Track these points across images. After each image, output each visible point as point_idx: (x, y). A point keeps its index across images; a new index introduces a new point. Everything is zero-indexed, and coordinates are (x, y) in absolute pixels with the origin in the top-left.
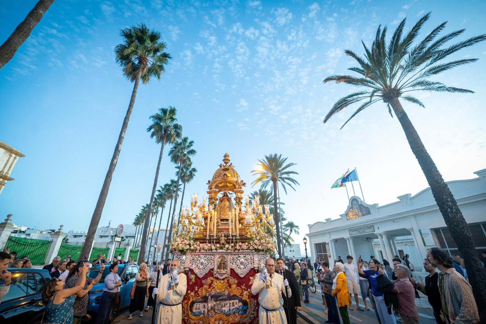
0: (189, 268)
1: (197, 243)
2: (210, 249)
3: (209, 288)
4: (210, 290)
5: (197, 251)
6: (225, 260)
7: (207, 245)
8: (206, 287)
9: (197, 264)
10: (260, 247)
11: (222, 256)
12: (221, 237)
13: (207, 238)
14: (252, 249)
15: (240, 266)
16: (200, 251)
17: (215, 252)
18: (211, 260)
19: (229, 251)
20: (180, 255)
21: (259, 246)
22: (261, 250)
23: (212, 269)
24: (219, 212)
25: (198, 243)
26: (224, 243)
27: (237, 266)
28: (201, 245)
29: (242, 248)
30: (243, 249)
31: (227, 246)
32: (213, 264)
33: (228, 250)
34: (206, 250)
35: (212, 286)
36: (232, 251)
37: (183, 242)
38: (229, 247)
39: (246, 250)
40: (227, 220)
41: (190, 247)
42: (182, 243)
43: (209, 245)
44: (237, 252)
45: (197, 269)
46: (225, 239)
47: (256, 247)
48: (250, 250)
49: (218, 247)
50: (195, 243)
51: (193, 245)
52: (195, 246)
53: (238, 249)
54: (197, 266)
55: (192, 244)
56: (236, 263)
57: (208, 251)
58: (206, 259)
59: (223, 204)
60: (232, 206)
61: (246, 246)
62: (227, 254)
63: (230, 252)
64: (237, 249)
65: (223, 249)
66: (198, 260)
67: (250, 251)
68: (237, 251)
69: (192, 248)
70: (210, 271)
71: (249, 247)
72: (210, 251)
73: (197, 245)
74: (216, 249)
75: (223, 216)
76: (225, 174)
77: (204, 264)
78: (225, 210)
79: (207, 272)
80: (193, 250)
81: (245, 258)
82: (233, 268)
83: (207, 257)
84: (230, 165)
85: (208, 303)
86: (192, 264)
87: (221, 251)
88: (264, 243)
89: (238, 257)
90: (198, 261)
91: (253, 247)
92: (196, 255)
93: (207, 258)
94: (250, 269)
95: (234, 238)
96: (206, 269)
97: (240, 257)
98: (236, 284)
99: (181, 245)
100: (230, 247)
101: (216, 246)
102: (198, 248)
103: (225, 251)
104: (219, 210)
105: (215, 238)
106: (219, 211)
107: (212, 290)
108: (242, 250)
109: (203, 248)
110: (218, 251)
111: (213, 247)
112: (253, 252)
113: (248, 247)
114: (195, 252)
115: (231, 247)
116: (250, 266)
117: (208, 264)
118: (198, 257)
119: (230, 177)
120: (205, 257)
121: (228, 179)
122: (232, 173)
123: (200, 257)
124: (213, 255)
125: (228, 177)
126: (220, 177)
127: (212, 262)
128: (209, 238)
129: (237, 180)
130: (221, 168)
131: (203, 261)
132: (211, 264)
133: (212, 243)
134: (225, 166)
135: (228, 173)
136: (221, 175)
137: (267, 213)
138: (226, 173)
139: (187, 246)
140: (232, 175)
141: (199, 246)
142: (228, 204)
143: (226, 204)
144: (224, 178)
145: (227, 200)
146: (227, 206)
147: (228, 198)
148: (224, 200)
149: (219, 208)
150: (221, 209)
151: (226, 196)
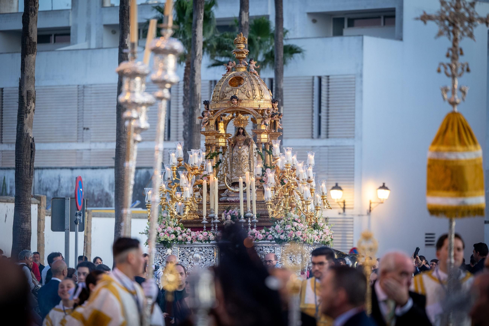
1: (187, 231)
5: (187, 243)
7: (202, 234)
9: (189, 261)
10: (283, 237)
12: (227, 219)
13: (203, 222)
14: (271, 239)
16: (191, 242)
18: (211, 255)
20: (163, 248)
21: (282, 234)
22: (284, 241)
24: (229, 167)
25: (189, 230)
28: (193, 234)
29: (256, 237)
30: (258, 239)
34: (201, 241)
37: (165, 230)
41: (177, 236)
42: (164, 232)
43: (205, 233)
45: (190, 267)
47: (276, 237)
50: (183, 231)
51: (181, 234)
52: (184, 235)
55: (179, 233)
57: (204, 243)
58: (202, 254)
59: (237, 152)
61: (263, 234)
66: (190, 255)
67: (269, 241)
69: (180, 237)
71: (267, 236)
72: (207, 242)
73: (187, 233)
74: (216, 240)
75: (236, 177)
76: (234, 97)
77: (200, 260)
78: (239, 164)
80: (182, 241)
81: (261, 252)
83: (204, 250)
86: (183, 261)
90: (191, 257)
91: (273, 236)
92: (187, 248)
93: (204, 253)
95: (249, 221)
99: (163, 234)
102: (189, 238)
104: (229, 163)
105: (217, 221)
106: (229, 165)
109: (197, 239)
112: (274, 243)
113: (265, 236)
114: (185, 244)
117: (206, 260)
118: (190, 251)
119: (246, 100)
120: (200, 250)
121: (240, 107)
122: (250, 89)
123: (193, 251)
124: (212, 248)
125: (241, 101)
126: (224, 100)
127: (212, 258)
128: (207, 222)
129: (259, 106)
130: (228, 78)
131: (197, 256)
132: (211, 260)
133: (213, 229)
134: (239, 68)
135: (240, 91)
136: (226, 96)
137: (303, 180)
138: (237, 93)
139: (172, 235)
140: (249, 94)
141: (190, 235)
142: (246, 152)
143: (243, 152)
144: (232, 105)
145: (244, 144)
146: (244, 156)
147: (246, 140)
148: (238, 144)
149: (228, 160)
150: (233, 162)
151: (241, 133)
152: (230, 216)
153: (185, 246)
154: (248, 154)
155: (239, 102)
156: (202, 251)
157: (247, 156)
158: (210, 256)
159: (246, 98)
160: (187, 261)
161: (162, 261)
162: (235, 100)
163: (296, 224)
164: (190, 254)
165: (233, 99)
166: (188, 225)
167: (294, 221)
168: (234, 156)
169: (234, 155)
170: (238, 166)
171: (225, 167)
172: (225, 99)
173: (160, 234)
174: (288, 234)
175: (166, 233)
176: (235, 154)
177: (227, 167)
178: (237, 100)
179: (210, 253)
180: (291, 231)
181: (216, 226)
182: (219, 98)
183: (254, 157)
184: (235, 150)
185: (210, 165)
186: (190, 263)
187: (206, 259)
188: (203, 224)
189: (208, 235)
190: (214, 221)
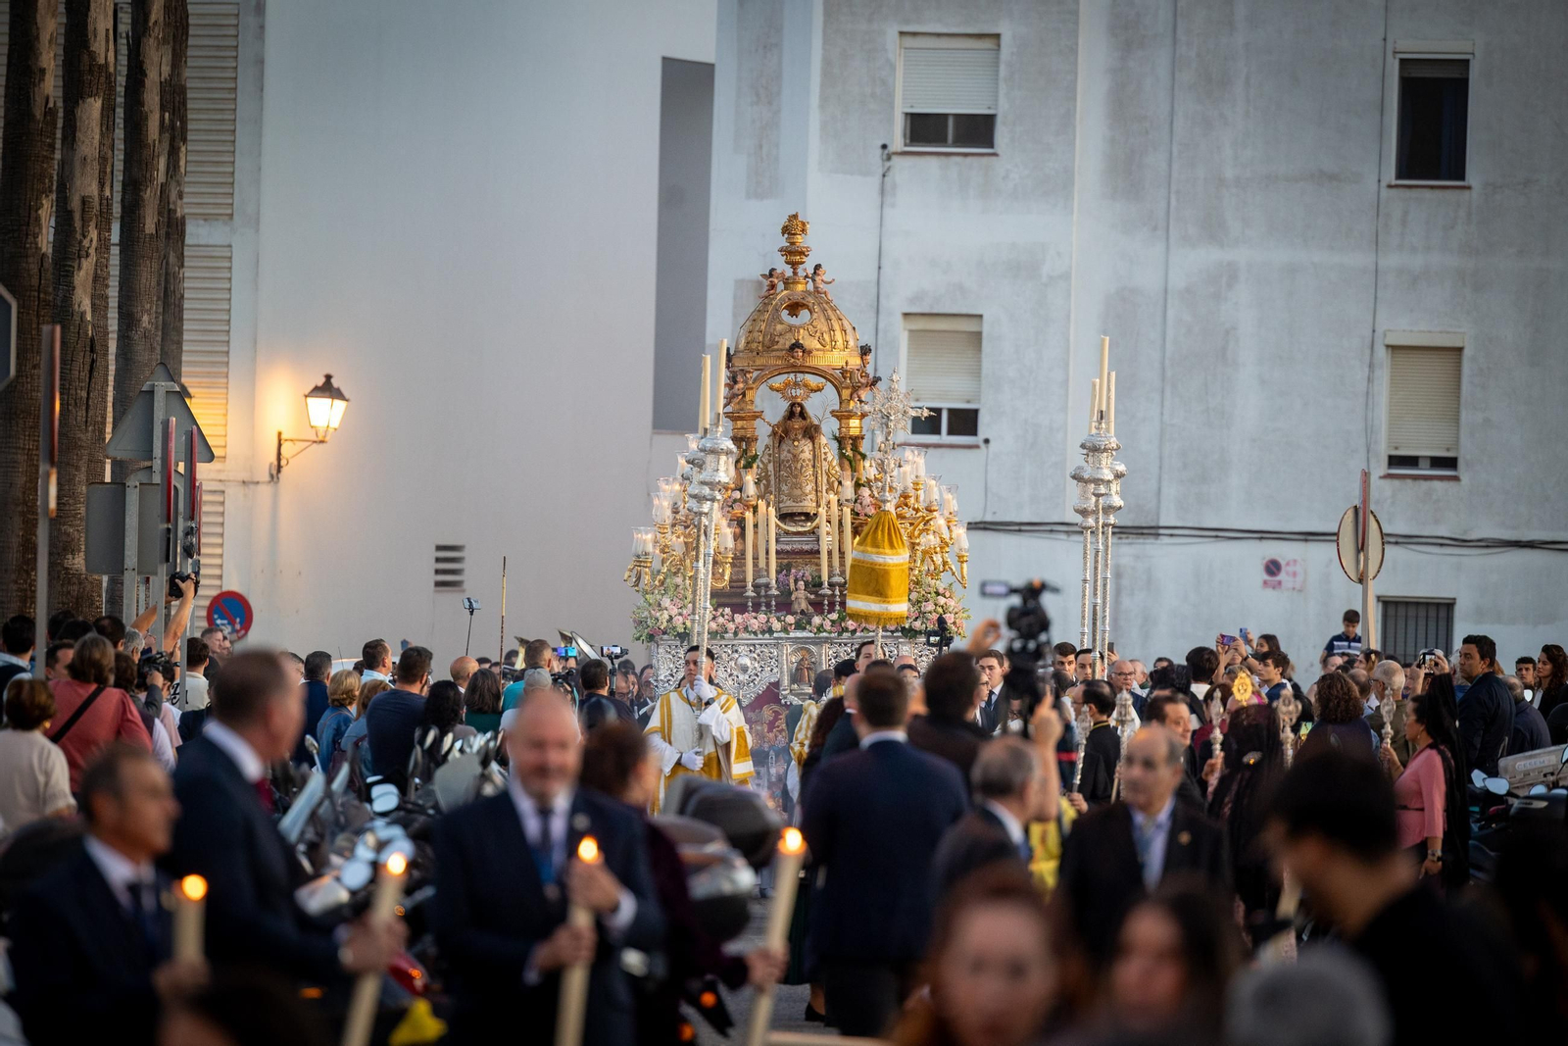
1: (724, 613)
2: (766, 629)
3: (770, 730)
4: (771, 735)
5: (727, 635)
6: (813, 660)
7: (756, 618)
8: (759, 728)
9: (729, 670)
10: (917, 625)
11: (802, 649)
12: (797, 590)
13: (747, 594)
14: (893, 628)
16: (736, 634)
17: (781, 638)
18: (771, 659)
19: (825, 634)
20: (676, 646)
21: (916, 620)
22: (920, 632)
23: (777, 684)
24: (773, 482)
25: (727, 610)
26: (808, 609)
28: (738, 618)
30: (867, 630)
31: (817, 620)
32: (775, 670)
33: (821, 632)
35: (778, 727)
36: (833, 635)
37: (685, 612)
38: (824, 622)
40: (809, 517)
42: (680, 614)
43: (762, 617)
44: (849, 638)
45: (731, 683)
46: (807, 598)
49: (791, 625)
50: (719, 613)
51: (714, 618)
52: (721, 620)
53: (851, 628)
57: (760, 636)
58: (755, 658)
59: (789, 451)
60: (825, 459)
62: (818, 642)
63: (827, 638)
64: (847, 628)
65: (804, 629)
66: (731, 660)
67: (889, 634)
68: (849, 634)
69: (713, 625)
70: (768, 687)
72: (767, 636)
74: (785, 630)
75: (789, 503)
76: (797, 345)
77: (750, 670)
78: (796, 477)
79: (760, 692)
83: (758, 651)
84: (810, 271)
85: (768, 768)
87: (799, 634)
88: (930, 612)
90: (732, 663)
92: (726, 646)
93: (759, 655)
95: (837, 592)
96: (756, 682)
99: (680, 618)
100: (827, 625)
101: (784, 621)
102: (731, 626)
103: (812, 635)
104: (772, 473)
105: (774, 591)
107: (776, 736)
108: (862, 631)
109: (746, 629)
110: (792, 635)
111: (776, 625)
112: (898, 637)
114: (722, 638)
115: (830, 624)
117: (762, 671)
118: (730, 652)
119: (818, 350)
120: (751, 651)
121: (808, 364)
122: (825, 329)
123: (737, 651)
124: (773, 645)
125: (810, 352)
126: (773, 351)
127: (775, 666)
128: (754, 594)
129: (847, 363)
130: (777, 304)
131: (746, 661)
132: (772, 669)
133: (764, 608)
134: (793, 283)
135: (806, 332)
136: (778, 342)
137: (951, 513)
138: (800, 337)
140: (824, 340)
141: (733, 621)
142: (807, 453)
143: (802, 452)
144: (793, 360)
145: (804, 437)
146: (804, 461)
147: (807, 428)
148: (793, 436)
149: (770, 467)
150: (782, 473)
151: (797, 415)
152: (802, 583)
153: (723, 642)
154: (811, 457)
155: (806, 355)
156: (755, 652)
157: (809, 460)
158: (770, 663)
159: (819, 346)
160: (725, 671)
161: (675, 671)
162: (799, 350)
163: (942, 600)
164: (730, 657)
165: (796, 350)
166: (727, 601)
167: (937, 594)
168: (783, 461)
169: (782, 457)
170: (794, 480)
171: (764, 482)
172: (776, 347)
174: (927, 619)
175: (686, 617)
176: (785, 455)
177: (769, 481)
178: (803, 352)
179: (771, 655)
180: (934, 614)
181: (774, 603)
182: (763, 347)
183: (824, 462)
184: (784, 447)
185: (750, 479)
186: (731, 675)
187: (763, 667)
188: (748, 597)
189: (768, 621)
190: (770, 593)
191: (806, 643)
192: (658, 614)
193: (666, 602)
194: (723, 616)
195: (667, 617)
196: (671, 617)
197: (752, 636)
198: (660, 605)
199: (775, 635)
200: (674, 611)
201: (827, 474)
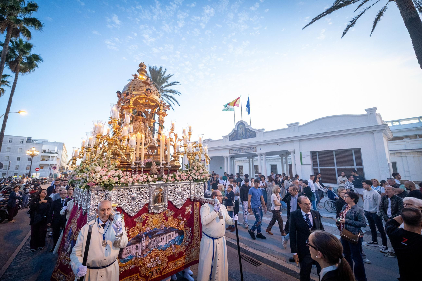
0: (117, 207)
1: (127, 174)
2: (146, 181)
3: (143, 225)
4: (144, 227)
5: (129, 184)
7: (142, 176)
8: (138, 225)
11: (159, 188)
14: (191, 179)
15: (177, 197)
16: (133, 183)
17: (152, 185)
18: (146, 193)
23: (147, 204)
26: (157, 173)
27: (175, 197)
28: (134, 176)
30: (182, 180)
32: (148, 198)
33: (168, 181)
34: (142, 183)
35: (147, 223)
36: (171, 182)
37: (109, 174)
38: (168, 178)
39: (185, 180)
41: (119, 179)
42: (106, 175)
43: (145, 176)
44: (176, 183)
45: (128, 206)
46: (157, 168)
48: (189, 180)
49: (156, 179)
50: (125, 174)
51: (123, 176)
52: (126, 177)
53: (178, 179)
54: (127, 203)
55: (121, 176)
56: (174, 194)
58: (139, 194)
59: (138, 125)
62: (166, 185)
63: (169, 184)
65: (160, 180)
69: (122, 180)
70: (144, 206)
72: (146, 183)
73: (129, 176)
74: (154, 181)
79: (141, 209)
80: (124, 183)
81: (182, 188)
82: (170, 200)
83: (141, 190)
85: (142, 243)
86: (121, 201)
88: (202, 173)
89: (176, 188)
90: (129, 197)
91: (192, 177)
92: (127, 189)
93: (141, 192)
94: (187, 199)
95: (163, 167)
96: (139, 204)
97: (177, 187)
98: (173, 216)
99: (106, 177)
100: (170, 178)
101: (153, 177)
102: (131, 180)
103: (164, 183)
105: (143, 166)
107: (146, 228)
109: (138, 181)
110: (157, 183)
111: (151, 179)
112: (191, 182)
113: (187, 177)
114: (126, 185)
116: (187, 197)
117: (142, 199)
118: (128, 192)
120: (138, 191)
123: (131, 191)
124: (148, 187)
127: (147, 196)
128: (135, 167)
131: (135, 195)
132: (146, 198)
133: (137, 172)
139: (116, 178)
141: (132, 177)
142: (143, 126)
144: (147, 94)
145: (142, 121)
146: (142, 128)
147: (143, 119)
148: (139, 120)
150: (135, 130)
151: (140, 115)
153: (125, 187)
154: (144, 127)
155: (151, 94)
156: (139, 191)
158: (146, 195)
160: (126, 201)
162: (150, 91)
164: (128, 194)
165: (149, 90)
166: (126, 169)
168: (136, 127)
173: (103, 178)
175: (109, 176)
179: (146, 192)
181: (142, 170)
184: (136, 123)
186: (128, 202)
187: (142, 197)
189: (147, 177)
190: (141, 166)
191: (161, 186)
192: (94, 175)
193: (98, 169)
194: (127, 176)
195: (99, 176)
196: (101, 177)
197: (140, 184)
198: (95, 171)
199: (150, 183)
200: (103, 173)
201: (148, 133)
